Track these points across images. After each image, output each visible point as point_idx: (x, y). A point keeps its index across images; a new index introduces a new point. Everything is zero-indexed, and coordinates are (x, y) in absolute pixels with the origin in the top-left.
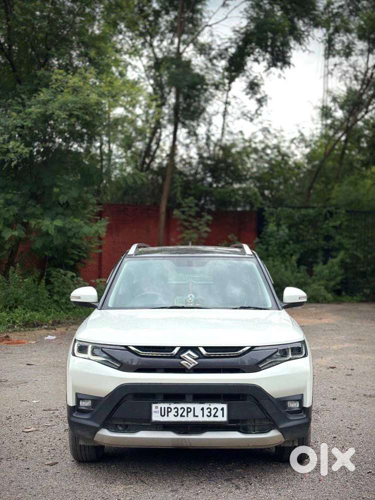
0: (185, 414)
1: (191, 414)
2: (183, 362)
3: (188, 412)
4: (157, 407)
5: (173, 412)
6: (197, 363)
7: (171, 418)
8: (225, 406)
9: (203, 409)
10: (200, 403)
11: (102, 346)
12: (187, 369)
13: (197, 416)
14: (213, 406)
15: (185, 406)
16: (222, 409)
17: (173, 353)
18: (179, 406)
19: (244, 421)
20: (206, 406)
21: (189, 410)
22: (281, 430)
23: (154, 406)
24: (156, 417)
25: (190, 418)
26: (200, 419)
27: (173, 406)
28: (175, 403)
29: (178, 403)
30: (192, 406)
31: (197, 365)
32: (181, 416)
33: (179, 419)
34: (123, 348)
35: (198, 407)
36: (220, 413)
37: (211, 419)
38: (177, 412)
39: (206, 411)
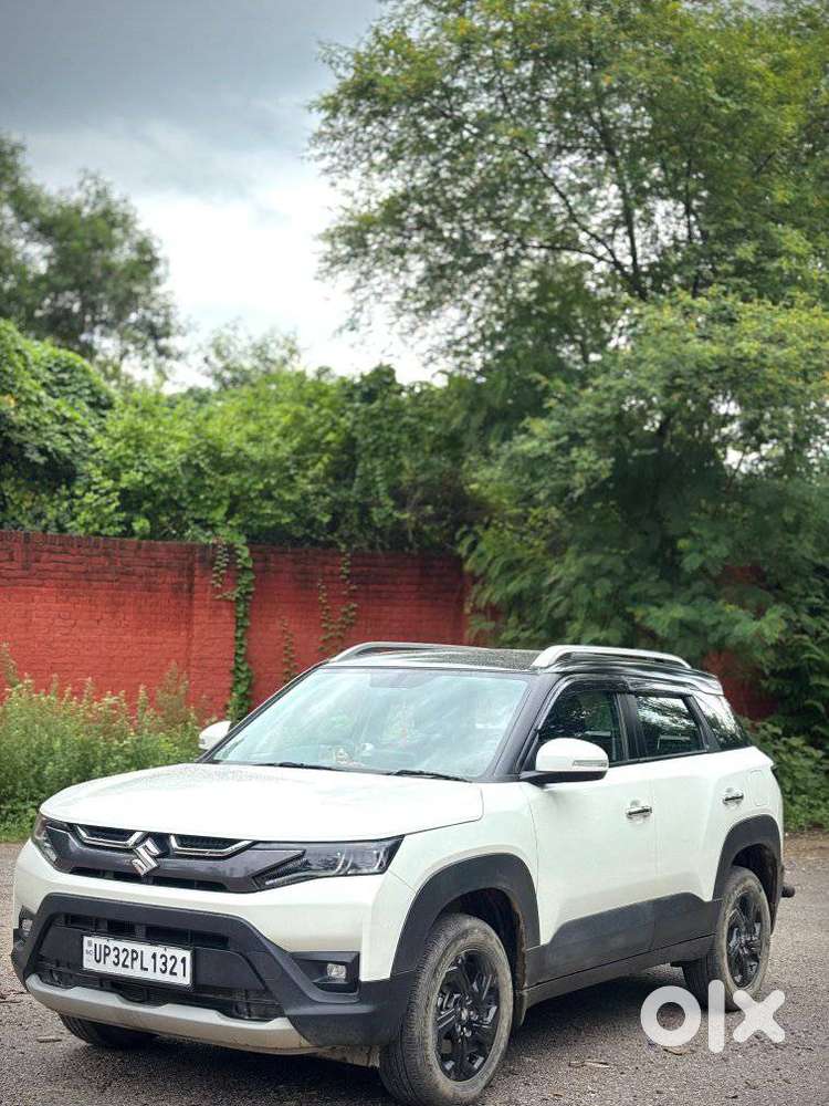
0: (128, 962)
1: (137, 964)
2: (135, 862)
3: (133, 959)
5: (112, 957)
6: (154, 865)
7: (108, 967)
8: (187, 954)
9: (154, 956)
10: (152, 944)
12: (138, 874)
13: (146, 969)
14: (171, 951)
15: (130, 946)
16: (183, 960)
17: (128, 842)
18: (121, 945)
19: (230, 991)
20: (159, 950)
21: (135, 955)
22: (293, 1019)
23: (86, 939)
24: (89, 963)
25: (135, 972)
26: (150, 976)
27: (112, 944)
28: (115, 939)
29: (120, 939)
30: (139, 947)
31: (154, 869)
32: (124, 966)
33: (119, 971)
35: (147, 950)
36: (179, 969)
37: (167, 978)
38: (117, 956)
39: (160, 962)
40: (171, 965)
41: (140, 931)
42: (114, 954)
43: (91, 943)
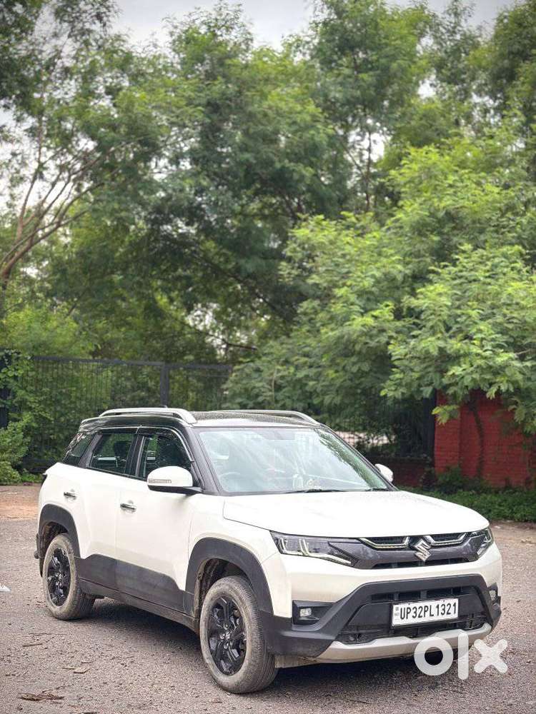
0: (422, 614)
1: (428, 613)
2: (418, 554)
3: (425, 611)
4: (397, 609)
5: (412, 613)
6: (430, 554)
7: (410, 620)
8: (456, 601)
9: (438, 607)
10: (436, 600)
11: (330, 540)
12: (421, 561)
13: (433, 615)
14: (447, 602)
15: (422, 604)
16: (455, 605)
17: (404, 543)
18: (417, 605)
20: (440, 602)
21: (426, 609)
23: (395, 607)
24: (397, 621)
25: (427, 619)
26: (436, 618)
27: (412, 605)
28: (414, 602)
29: (416, 602)
30: (428, 603)
32: (419, 616)
33: (418, 620)
34: (355, 541)
35: (434, 604)
36: (452, 610)
37: (446, 617)
38: (415, 612)
39: (441, 609)
40: (448, 608)
41: (423, 594)
42: (413, 611)
43: (398, 609)
